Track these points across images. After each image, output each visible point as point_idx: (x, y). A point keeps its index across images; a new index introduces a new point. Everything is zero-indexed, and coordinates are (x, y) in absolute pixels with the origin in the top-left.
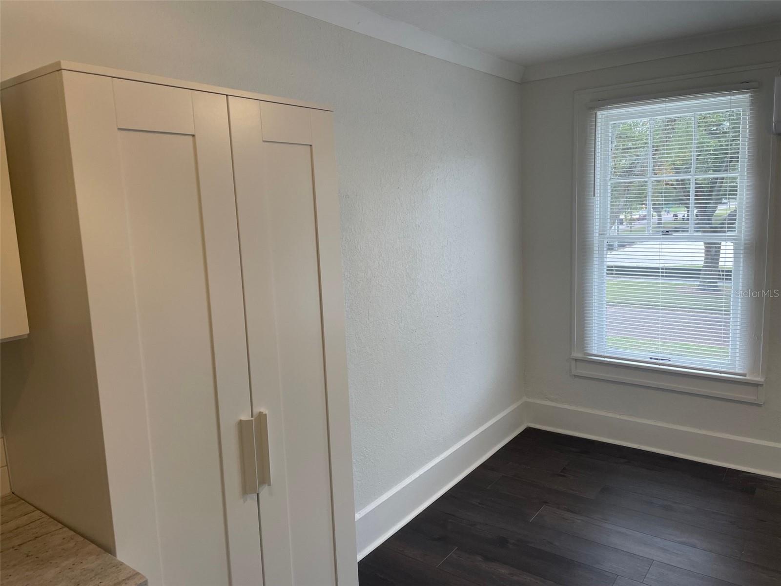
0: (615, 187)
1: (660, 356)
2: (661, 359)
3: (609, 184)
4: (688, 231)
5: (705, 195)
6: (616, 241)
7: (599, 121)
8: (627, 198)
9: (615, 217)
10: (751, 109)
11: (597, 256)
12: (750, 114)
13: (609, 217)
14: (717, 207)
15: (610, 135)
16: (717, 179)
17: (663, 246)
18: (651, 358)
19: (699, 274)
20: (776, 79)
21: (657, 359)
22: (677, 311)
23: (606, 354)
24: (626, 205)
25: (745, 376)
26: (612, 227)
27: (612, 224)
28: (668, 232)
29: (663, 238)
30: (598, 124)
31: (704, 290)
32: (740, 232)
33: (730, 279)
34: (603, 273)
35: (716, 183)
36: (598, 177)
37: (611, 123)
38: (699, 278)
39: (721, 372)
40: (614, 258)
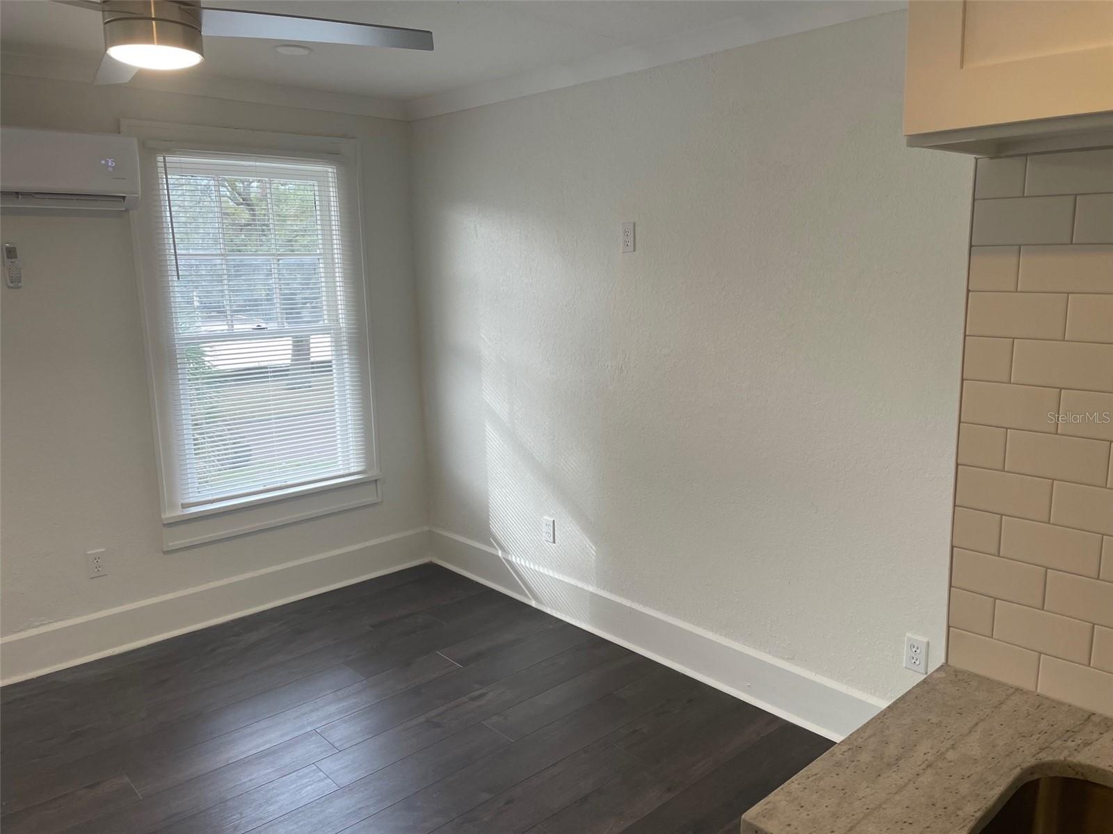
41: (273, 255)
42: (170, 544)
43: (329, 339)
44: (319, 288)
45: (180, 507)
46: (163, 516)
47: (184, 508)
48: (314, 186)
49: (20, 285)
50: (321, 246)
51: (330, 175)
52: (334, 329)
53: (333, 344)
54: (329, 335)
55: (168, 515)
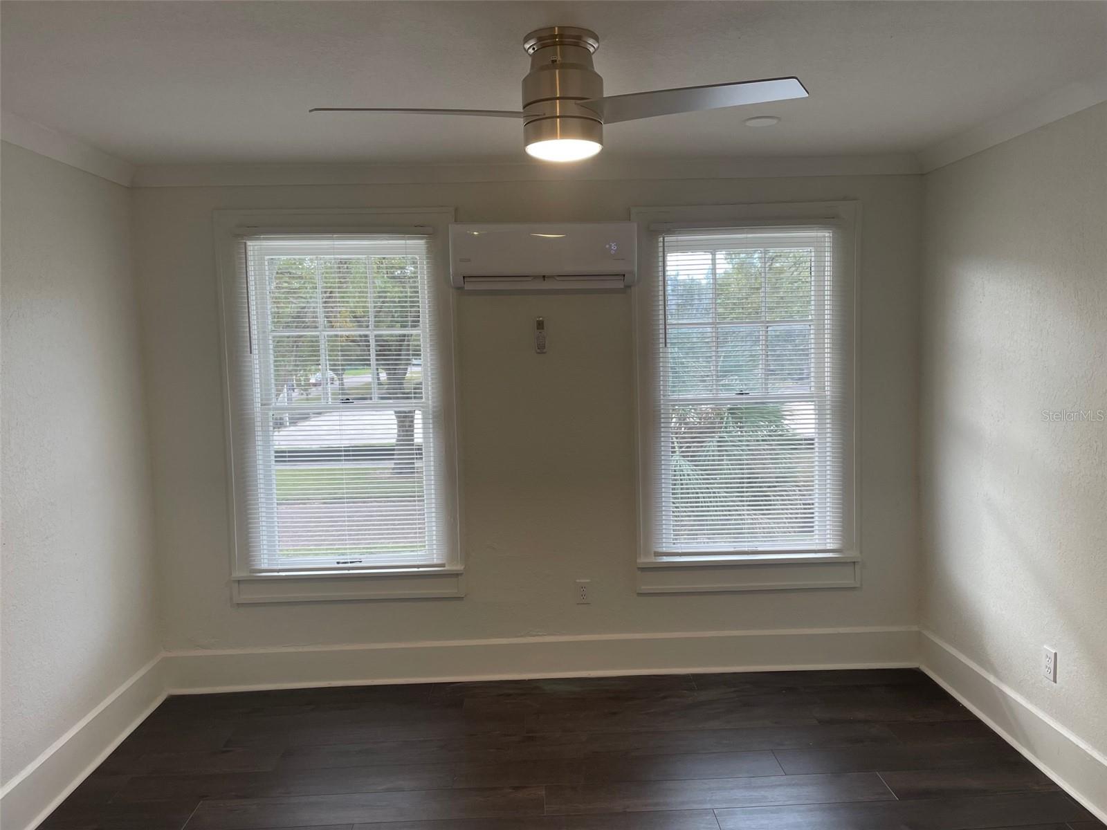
0: (278, 342)
1: (348, 558)
2: (351, 562)
3: (270, 338)
4: (371, 399)
5: (393, 355)
6: (286, 413)
7: (250, 253)
8: (296, 356)
9: (281, 381)
10: (427, 258)
11: (260, 433)
12: (428, 263)
13: (273, 381)
14: (407, 368)
15: (267, 273)
16: (404, 336)
17: (344, 418)
18: (338, 563)
19: (393, 455)
20: (450, 226)
21: (346, 563)
22: (371, 502)
23: (280, 567)
24: (297, 366)
25: (444, 567)
26: (279, 394)
27: (279, 391)
28: (348, 399)
29: (343, 408)
30: (250, 258)
31: (401, 473)
32: (427, 399)
33: (422, 458)
34: (270, 461)
35: (404, 341)
36: (254, 327)
37: (267, 257)
38: (393, 459)
39: (418, 567)
40: (285, 439)
41: (762, 322)
42: (643, 587)
43: (813, 407)
44: (807, 355)
45: (653, 555)
46: (638, 561)
47: (658, 556)
48: (811, 252)
49: (545, 351)
50: (813, 312)
51: (827, 239)
52: (817, 397)
53: (817, 412)
54: (813, 403)
55: (643, 560)
